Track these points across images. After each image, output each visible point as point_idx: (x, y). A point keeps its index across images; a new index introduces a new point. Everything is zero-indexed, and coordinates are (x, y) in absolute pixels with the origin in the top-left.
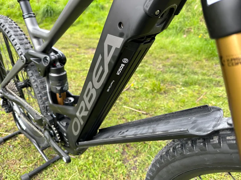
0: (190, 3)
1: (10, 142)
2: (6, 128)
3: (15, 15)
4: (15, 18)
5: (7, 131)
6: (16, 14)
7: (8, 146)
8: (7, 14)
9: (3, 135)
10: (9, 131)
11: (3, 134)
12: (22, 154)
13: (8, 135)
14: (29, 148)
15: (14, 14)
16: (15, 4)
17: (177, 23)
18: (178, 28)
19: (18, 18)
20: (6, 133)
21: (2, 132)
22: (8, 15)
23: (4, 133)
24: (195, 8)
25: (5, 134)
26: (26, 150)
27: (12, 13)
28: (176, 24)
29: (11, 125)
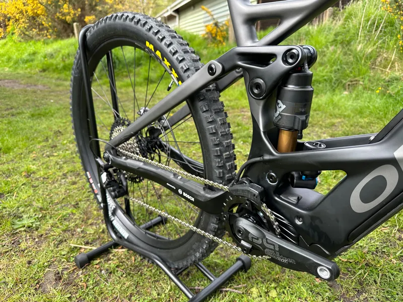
0: (348, 41)
1: (99, 263)
2: (83, 237)
3: (57, 68)
4: (56, 73)
5: (87, 243)
6: (58, 66)
7: (98, 270)
8: (43, 67)
9: (82, 250)
10: (91, 244)
11: (80, 248)
12: (131, 286)
13: (92, 250)
14: (141, 275)
15: (54, 67)
16: (55, 53)
17: (331, 72)
18: (333, 81)
19: (60, 73)
20: (88, 247)
21: (79, 244)
22: (45, 68)
23: (83, 246)
24: (358, 49)
25: (85, 249)
26: (135, 278)
27: (52, 64)
28: (329, 74)
29: (92, 232)
